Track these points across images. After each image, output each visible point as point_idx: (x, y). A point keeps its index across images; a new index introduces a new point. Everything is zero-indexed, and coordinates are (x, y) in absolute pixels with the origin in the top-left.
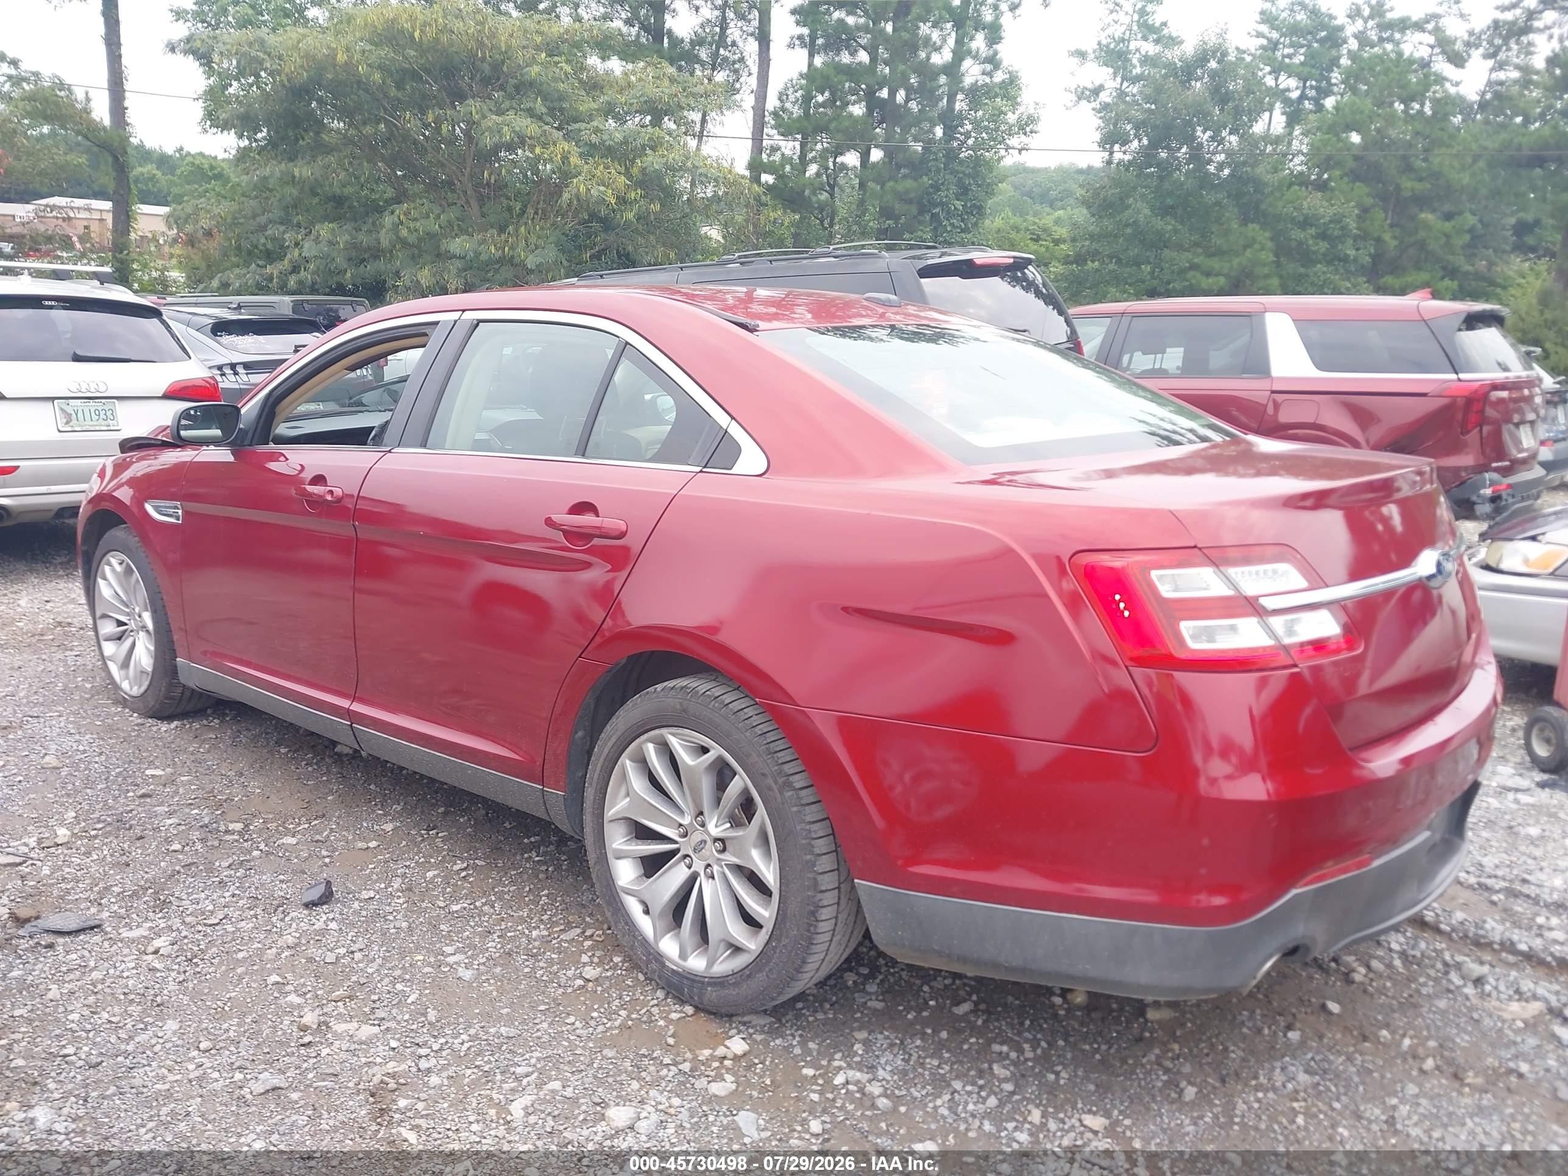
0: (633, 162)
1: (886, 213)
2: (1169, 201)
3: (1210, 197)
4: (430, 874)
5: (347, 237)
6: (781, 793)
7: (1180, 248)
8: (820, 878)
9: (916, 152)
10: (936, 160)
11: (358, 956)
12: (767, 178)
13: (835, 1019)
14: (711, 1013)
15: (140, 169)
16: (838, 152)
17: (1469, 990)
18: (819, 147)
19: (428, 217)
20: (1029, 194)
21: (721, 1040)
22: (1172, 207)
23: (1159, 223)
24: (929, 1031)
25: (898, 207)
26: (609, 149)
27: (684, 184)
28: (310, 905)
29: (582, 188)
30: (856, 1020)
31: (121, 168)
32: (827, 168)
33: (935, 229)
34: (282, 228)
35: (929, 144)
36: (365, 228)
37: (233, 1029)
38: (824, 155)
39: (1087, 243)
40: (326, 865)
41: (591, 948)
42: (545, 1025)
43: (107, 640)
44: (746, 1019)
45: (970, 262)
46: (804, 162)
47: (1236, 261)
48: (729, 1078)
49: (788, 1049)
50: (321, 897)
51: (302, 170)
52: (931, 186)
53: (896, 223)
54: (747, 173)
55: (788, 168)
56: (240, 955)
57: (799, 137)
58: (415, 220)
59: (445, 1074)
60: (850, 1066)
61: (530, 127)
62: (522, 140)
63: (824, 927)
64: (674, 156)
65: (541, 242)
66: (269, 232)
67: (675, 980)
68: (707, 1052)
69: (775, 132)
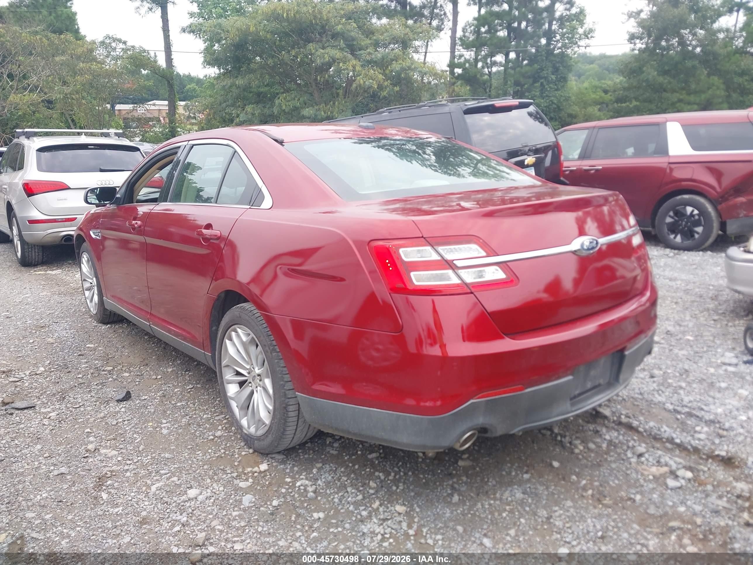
0: (387, 67)
1: (517, 83)
2: (666, 68)
3: (689, 64)
4: (176, 390)
5: (259, 111)
6: (271, 353)
7: (673, 91)
8: (287, 392)
9: (531, 53)
10: (541, 55)
11: (126, 422)
12: (458, 71)
13: (312, 458)
14: (260, 453)
15: (189, 86)
16: (492, 55)
17: (634, 460)
18: (483, 53)
19: (294, 99)
20: (607, 69)
21: (257, 464)
22: (669, 70)
23: (661, 79)
24: (350, 465)
25: (522, 80)
26: (375, 62)
27: (416, 76)
28: (119, 401)
29: (362, 82)
30: (321, 458)
31: (171, 86)
32: (487, 64)
33: (542, 90)
34: (232, 108)
35: (538, 48)
36: (267, 107)
37: (61, 448)
38: (485, 58)
39: (621, 92)
40: (136, 385)
41: (226, 423)
42: (186, 454)
43: (86, 290)
44: (273, 456)
45: (493, 106)
46: (476, 61)
47: (703, 96)
48: (251, 480)
49: (284, 470)
50: (123, 398)
51: (240, 82)
52: (539, 69)
53: (522, 88)
54: (448, 69)
55: (467, 65)
56: (80, 420)
57: (474, 49)
58: (289, 101)
59: (133, 472)
60: (307, 479)
61: (337, 54)
62: (333, 61)
63: (291, 414)
64: (408, 63)
65: (344, 109)
66: (226, 111)
67: (246, 437)
68: (249, 469)
69: (461, 47)
